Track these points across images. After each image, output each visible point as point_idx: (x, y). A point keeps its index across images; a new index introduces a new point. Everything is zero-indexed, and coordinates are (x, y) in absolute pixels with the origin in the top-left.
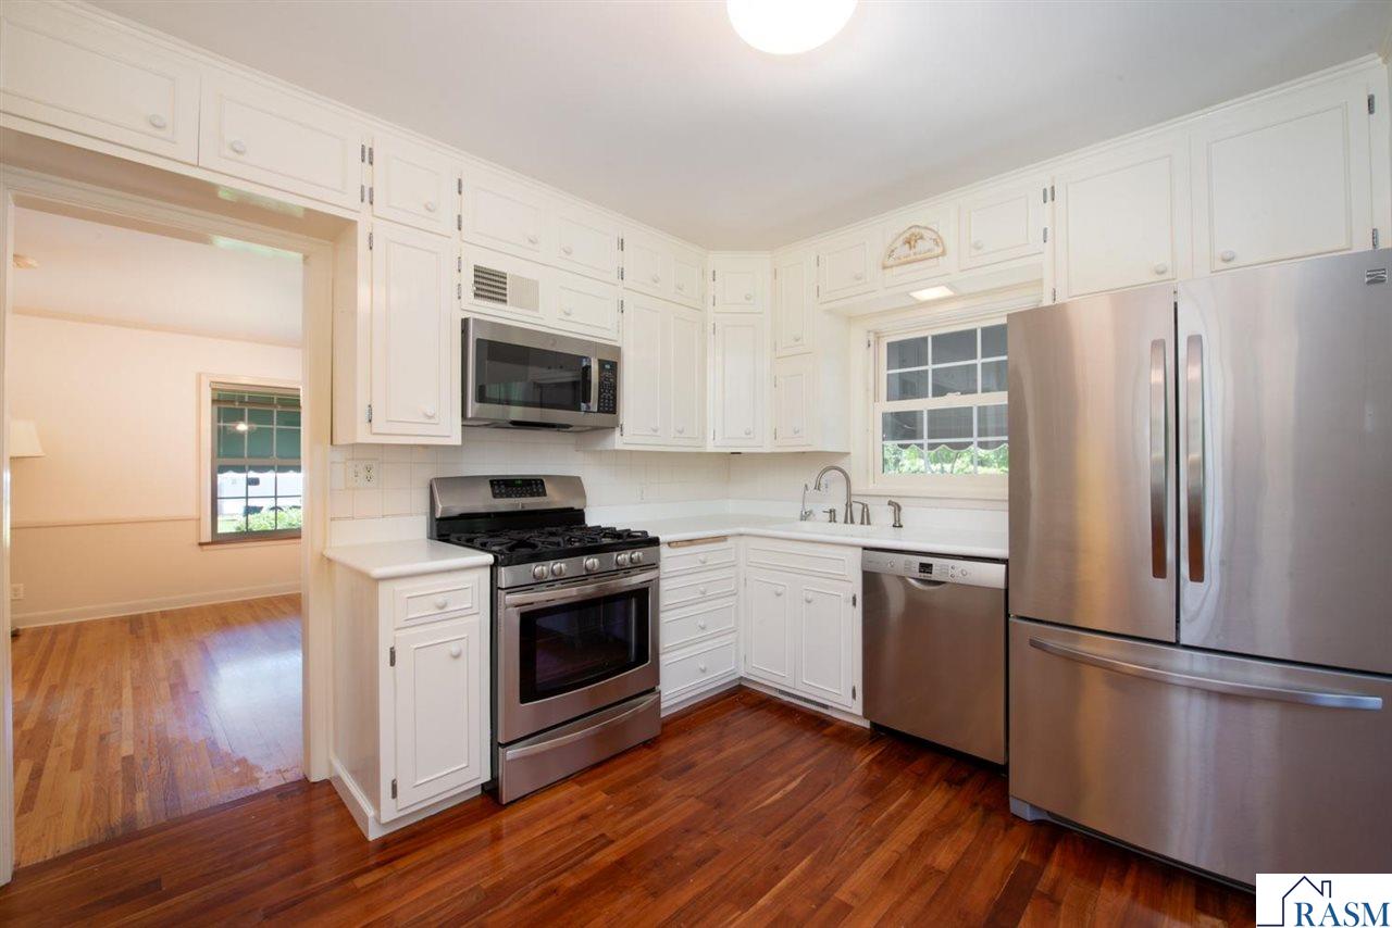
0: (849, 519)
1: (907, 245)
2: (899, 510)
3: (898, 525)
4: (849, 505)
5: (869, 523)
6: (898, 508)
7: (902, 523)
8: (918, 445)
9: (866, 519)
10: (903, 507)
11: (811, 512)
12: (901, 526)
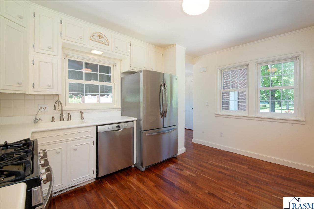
0: (61, 119)
1: (98, 37)
2: (83, 114)
3: (82, 119)
4: (61, 115)
5: (71, 120)
6: (82, 113)
7: (84, 118)
8: (82, 94)
9: (69, 118)
10: (84, 113)
11: (40, 119)
12: (84, 119)
